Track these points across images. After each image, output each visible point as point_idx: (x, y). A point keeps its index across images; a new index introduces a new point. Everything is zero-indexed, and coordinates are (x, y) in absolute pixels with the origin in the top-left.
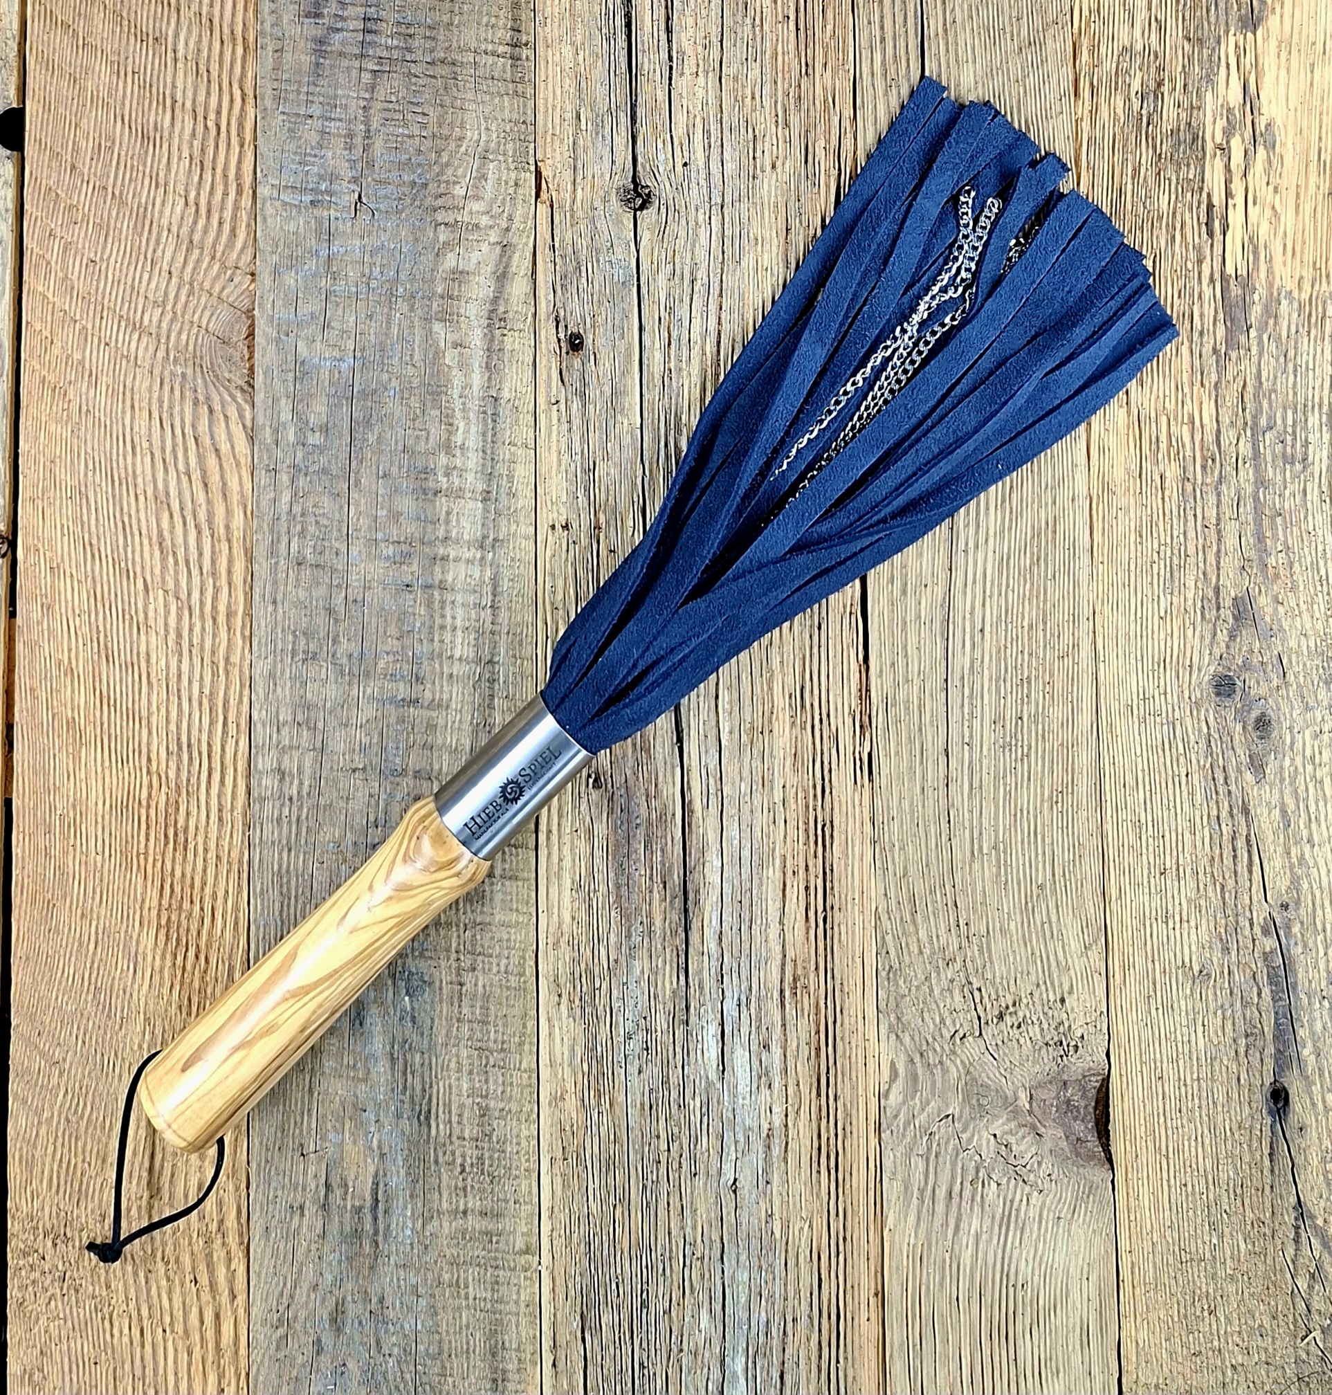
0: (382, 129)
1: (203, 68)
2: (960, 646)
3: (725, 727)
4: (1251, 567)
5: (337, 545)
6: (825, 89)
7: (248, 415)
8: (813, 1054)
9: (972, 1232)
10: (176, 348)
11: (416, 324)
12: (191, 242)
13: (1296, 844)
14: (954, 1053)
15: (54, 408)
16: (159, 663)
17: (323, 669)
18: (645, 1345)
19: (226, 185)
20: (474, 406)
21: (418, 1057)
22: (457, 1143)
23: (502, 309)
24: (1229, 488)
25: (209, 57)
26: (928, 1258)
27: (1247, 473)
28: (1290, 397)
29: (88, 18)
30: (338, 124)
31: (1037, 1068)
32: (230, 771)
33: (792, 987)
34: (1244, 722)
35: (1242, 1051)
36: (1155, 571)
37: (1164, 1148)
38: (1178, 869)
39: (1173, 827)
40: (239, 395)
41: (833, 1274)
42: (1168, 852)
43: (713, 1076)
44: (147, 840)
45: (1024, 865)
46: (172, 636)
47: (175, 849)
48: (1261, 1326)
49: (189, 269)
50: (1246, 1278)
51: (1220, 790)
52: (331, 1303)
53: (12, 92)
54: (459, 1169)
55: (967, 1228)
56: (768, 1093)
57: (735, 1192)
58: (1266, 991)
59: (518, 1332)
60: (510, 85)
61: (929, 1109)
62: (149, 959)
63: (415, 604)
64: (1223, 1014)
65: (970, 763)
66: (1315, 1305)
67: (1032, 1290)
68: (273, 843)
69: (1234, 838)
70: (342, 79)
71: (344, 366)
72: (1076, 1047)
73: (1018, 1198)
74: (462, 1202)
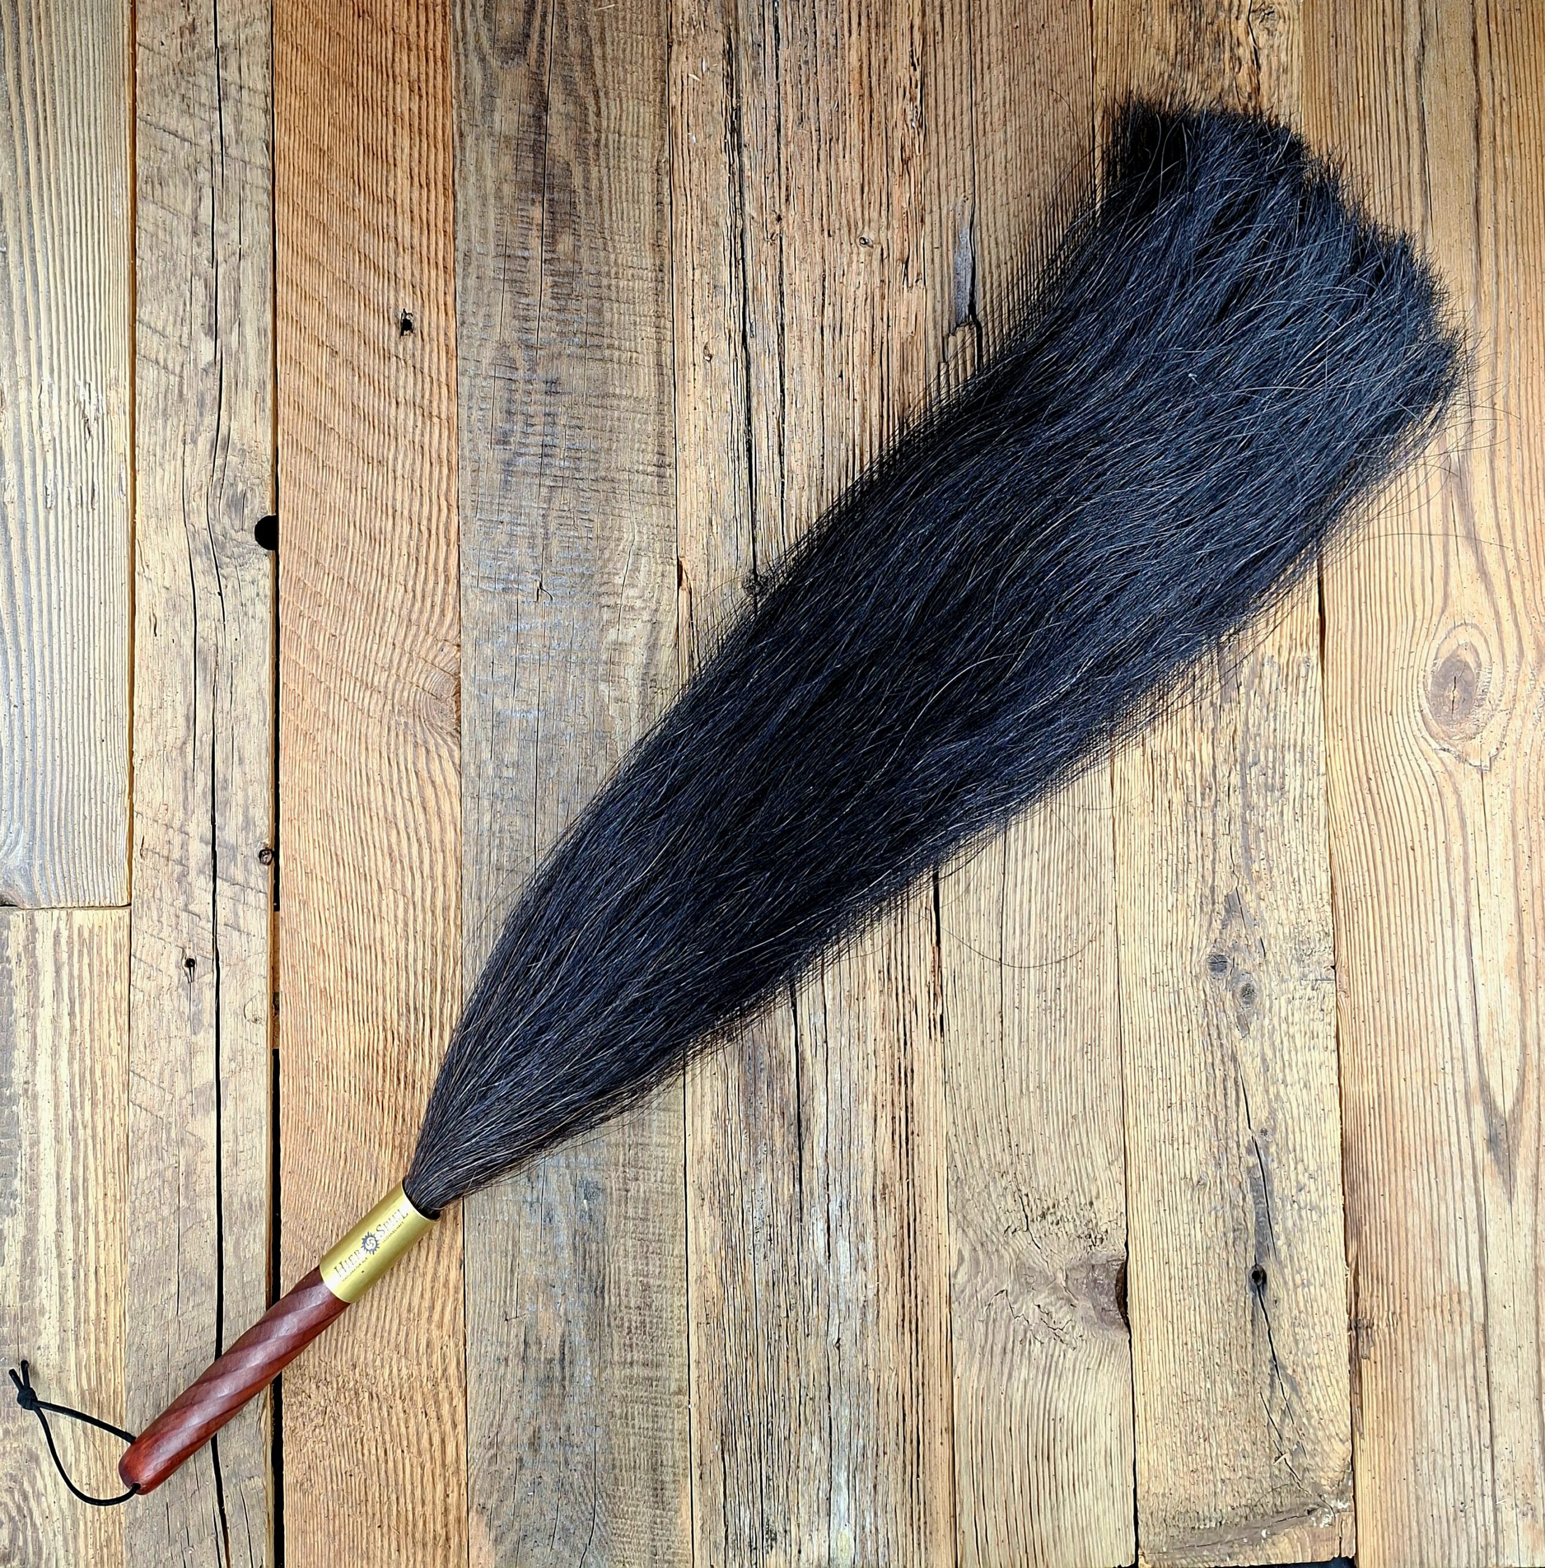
0: (558, 532)
1: (416, 485)
2: (1011, 933)
3: (829, 995)
4: (1239, 871)
5: (527, 856)
7: (456, 755)
8: (898, 1244)
9: (1021, 1379)
10: (400, 703)
11: (586, 684)
12: (410, 620)
13: (1273, 1084)
14: (1007, 1243)
15: (306, 750)
16: (390, 945)
18: (770, 1463)
19: (436, 576)
21: (594, 1247)
22: (625, 1311)
23: (653, 673)
24: (1222, 810)
25: (421, 476)
26: (987, 1399)
27: (1236, 798)
28: (1271, 739)
29: (326, 446)
30: (523, 528)
31: (1072, 1255)
33: (881, 1194)
34: (1233, 991)
35: (1230, 1242)
36: (1164, 875)
37: (1169, 1316)
38: (1181, 1104)
39: (1178, 1072)
40: (449, 739)
41: (914, 1411)
42: (1173, 1090)
43: (821, 1260)
44: (384, 1081)
45: (1061, 1100)
46: (401, 925)
47: (405, 1089)
48: (1244, 1449)
49: (409, 641)
50: (1232, 1413)
51: (1214, 1043)
52: (530, 1431)
53: (268, 504)
54: (626, 1331)
55: (1017, 1375)
56: (863, 1273)
57: (838, 1348)
58: (1249, 1197)
59: (674, 1453)
60: (657, 498)
61: (988, 1286)
64: (1216, 1214)
65: (1019, 1022)
66: (1286, 1434)
67: (1068, 1423)
69: (1224, 1080)
70: (526, 493)
71: (531, 717)
72: (1102, 1239)
73: (1056, 1354)
74: (629, 1356)
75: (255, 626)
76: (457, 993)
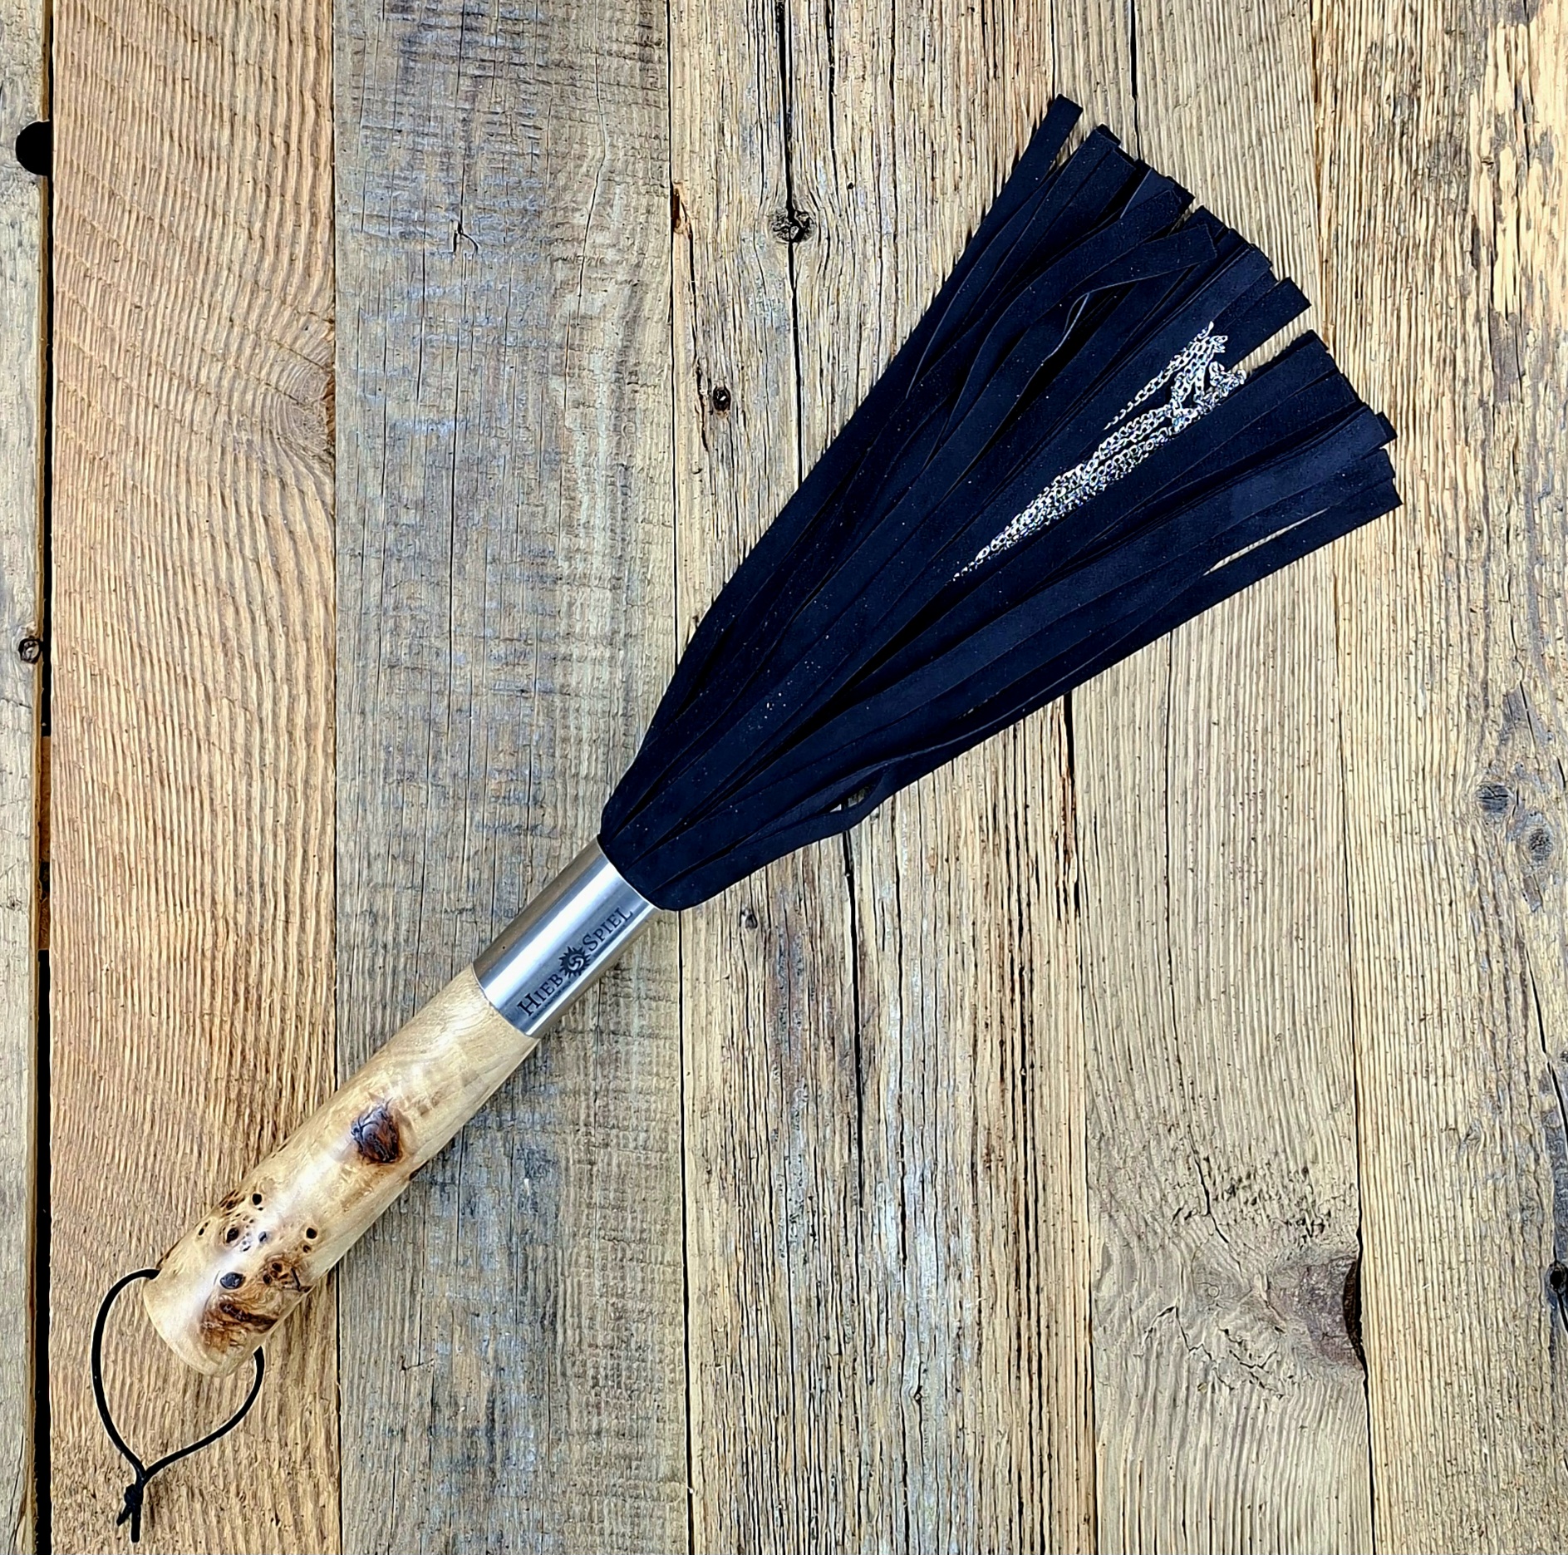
0: (486, 146)
1: (267, 74)
2: (1182, 755)
3: (903, 854)
4: (1526, 658)
5: (437, 643)
6: (1017, 95)
7: (328, 489)
8: (1011, 1238)
9: (1201, 1445)
10: (240, 411)
11: (530, 379)
12: (256, 283)
14: (1178, 1235)
15: (93, 484)
16: (224, 785)
17: (423, 792)
19: (298, 214)
20: (600, 476)
21: (540, 1250)
22: (588, 1351)
23: (632, 361)
24: (1498, 565)
25: (275, 60)
26: (1149, 1476)
27: (1521, 546)
29: (127, 14)
30: (432, 140)
31: (1275, 1251)
32: (312, 914)
33: (985, 1160)
34: (1518, 841)
35: (1516, 1227)
36: (1412, 664)
37: (1425, 1343)
38: (1440, 1015)
39: (1435, 965)
40: (317, 466)
41: (1036, 1498)
42: (1428, 994)
43: (892, 1265)
44: (213, 998)
45: (1259, 1012)
46: (240, 755)
47: (246, 1009)
48: (1540, 1548)
49: (254, 316)
50: (1522, 1493)
51: (1491, 923)
52: (439, 1543)
53: (37, 104)
54: (591, 1383)
55: (1194, 1439)
56: (958, 1285)
57: (919, 1402)
58: (1545, 1157)
60: (640, 93)
61: (1148, 1302)
62: (217, 1139)
63: (532, 712)
64: (1494, 1184)
65: (1195, 893)
67: (1272, 1512)
68: (364, 999)
69: (1506, 978)
70: (437, 86)
71: (443, 430)
72: (1322, 1226)
73: (1254, 1405)
74: (595, 1421)
75: (14, 293)
76: (327, 860)
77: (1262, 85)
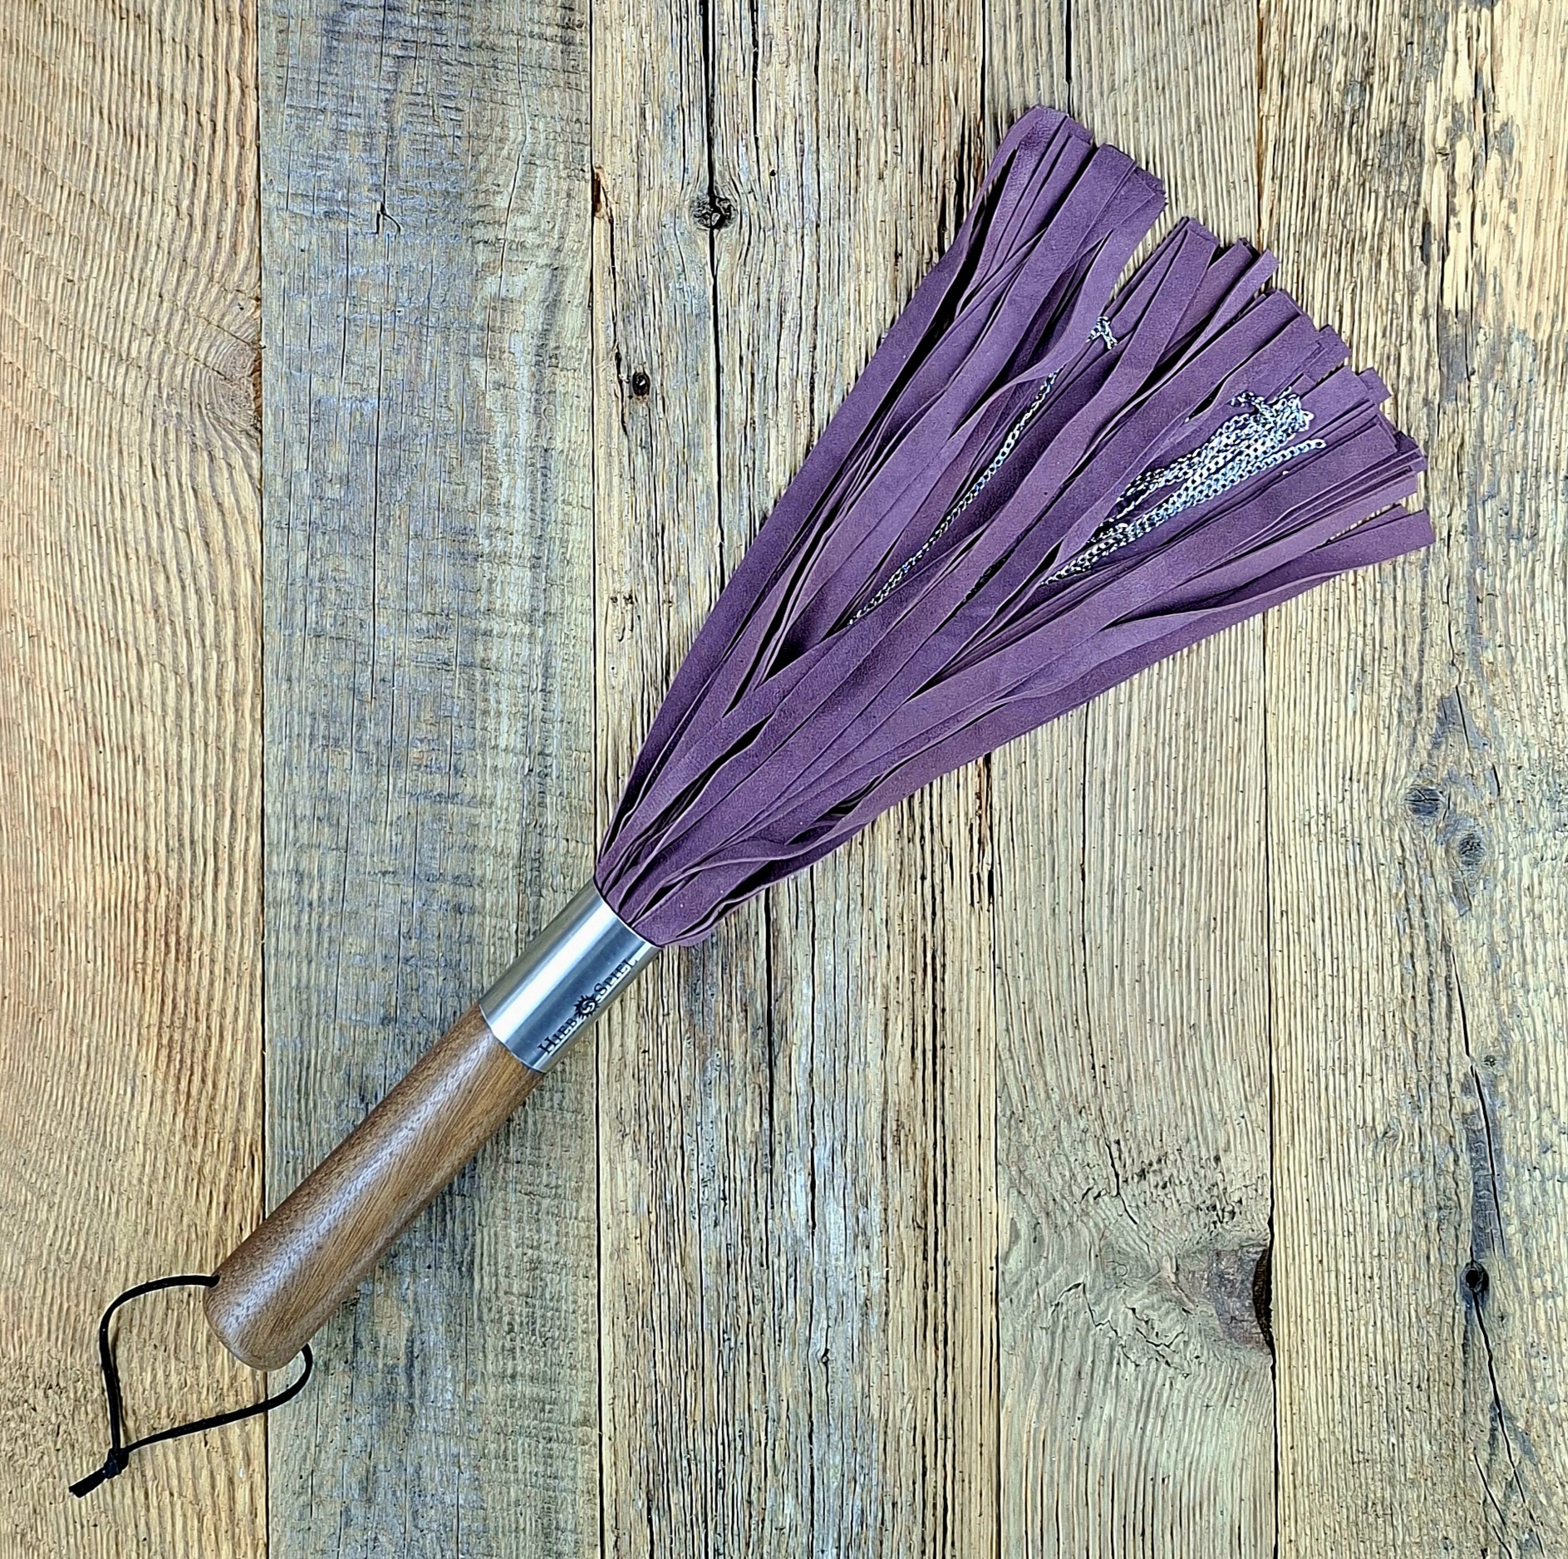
0: (408, 127)
1: (194, 53)
4: (1462, 663)
5: (361, 615)
6: (946, 83)
7: (255, 463)
8: (919, 1212)
9: (1105, 1418)
10: (170, 385)
11: (451, 360)
12: (185, 260)
13: (1506, 988)
14: (1087, 1214)
15: (30, 452)
16: (156, 745)
17: (349, 758)
18: (720, 1529)
19: (225, 192)
20: (521, 457)
21: (458, 1201)
22: (504, 1299)
23: (552, 344)
24: (1438, 567)
25: (201, 39)
26: (1053, 1442)
27: (1462, 549)
28: (1519, 460)
30: (356, 120)
31: (1185, 1235)
32: (240, 872)
33: (894, 1137)
34: (1447, 845)
35: (1433, 1226)
36: (1343, 664)
37: (1335, 1332)
38: (1361, 1014)
39: (1357, 965)
40: (244, 441)
41: (939, 1461)
42: (1349, 995)
43: (801, 1232)
44: (146, 948)
45: (1173, 1002)
46: (171, 718)
47: (177, 959)
48: (1445, 1537)
49: (183, 292)
50: (1429, 1484)
51: (1415, 924)
52: (361, 1471)
54: (506, 1328)
55: (1098, 1413)
56: (866, 1254)
57: (826, 1364)
58: (1465, 1158)
59: (577, 1511)
60: (561, 76)
61: (1055, 1277)
62: (150, 1082)
63: (453, 686)
64: (1411, 1182)
65: (1111, 882)
66: (1514, 1517)
67: (1174, 1486)
68: (291, 953)
69: (1430, 980)
70: (360, 66)
71: (367, 408)
72: (1233, 1213)
73: (1159, 1382)
74: (510, 1364)
76: (255, 820)
77: (1203, 70)
